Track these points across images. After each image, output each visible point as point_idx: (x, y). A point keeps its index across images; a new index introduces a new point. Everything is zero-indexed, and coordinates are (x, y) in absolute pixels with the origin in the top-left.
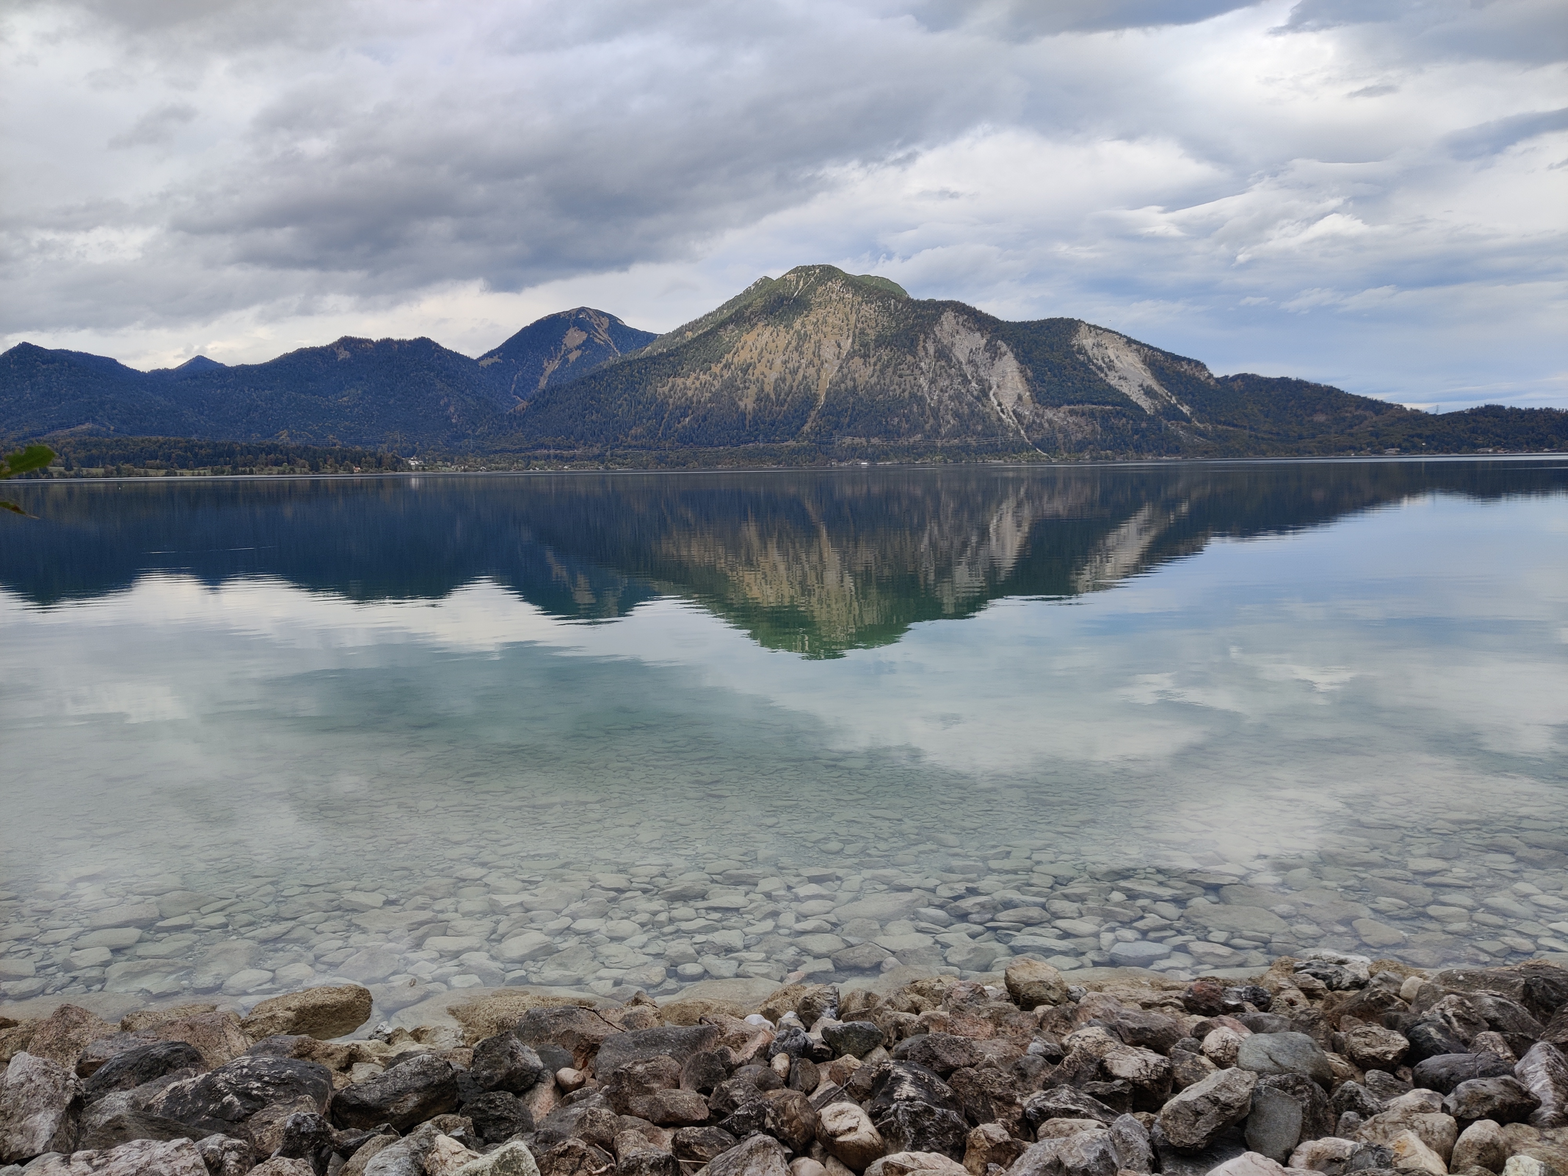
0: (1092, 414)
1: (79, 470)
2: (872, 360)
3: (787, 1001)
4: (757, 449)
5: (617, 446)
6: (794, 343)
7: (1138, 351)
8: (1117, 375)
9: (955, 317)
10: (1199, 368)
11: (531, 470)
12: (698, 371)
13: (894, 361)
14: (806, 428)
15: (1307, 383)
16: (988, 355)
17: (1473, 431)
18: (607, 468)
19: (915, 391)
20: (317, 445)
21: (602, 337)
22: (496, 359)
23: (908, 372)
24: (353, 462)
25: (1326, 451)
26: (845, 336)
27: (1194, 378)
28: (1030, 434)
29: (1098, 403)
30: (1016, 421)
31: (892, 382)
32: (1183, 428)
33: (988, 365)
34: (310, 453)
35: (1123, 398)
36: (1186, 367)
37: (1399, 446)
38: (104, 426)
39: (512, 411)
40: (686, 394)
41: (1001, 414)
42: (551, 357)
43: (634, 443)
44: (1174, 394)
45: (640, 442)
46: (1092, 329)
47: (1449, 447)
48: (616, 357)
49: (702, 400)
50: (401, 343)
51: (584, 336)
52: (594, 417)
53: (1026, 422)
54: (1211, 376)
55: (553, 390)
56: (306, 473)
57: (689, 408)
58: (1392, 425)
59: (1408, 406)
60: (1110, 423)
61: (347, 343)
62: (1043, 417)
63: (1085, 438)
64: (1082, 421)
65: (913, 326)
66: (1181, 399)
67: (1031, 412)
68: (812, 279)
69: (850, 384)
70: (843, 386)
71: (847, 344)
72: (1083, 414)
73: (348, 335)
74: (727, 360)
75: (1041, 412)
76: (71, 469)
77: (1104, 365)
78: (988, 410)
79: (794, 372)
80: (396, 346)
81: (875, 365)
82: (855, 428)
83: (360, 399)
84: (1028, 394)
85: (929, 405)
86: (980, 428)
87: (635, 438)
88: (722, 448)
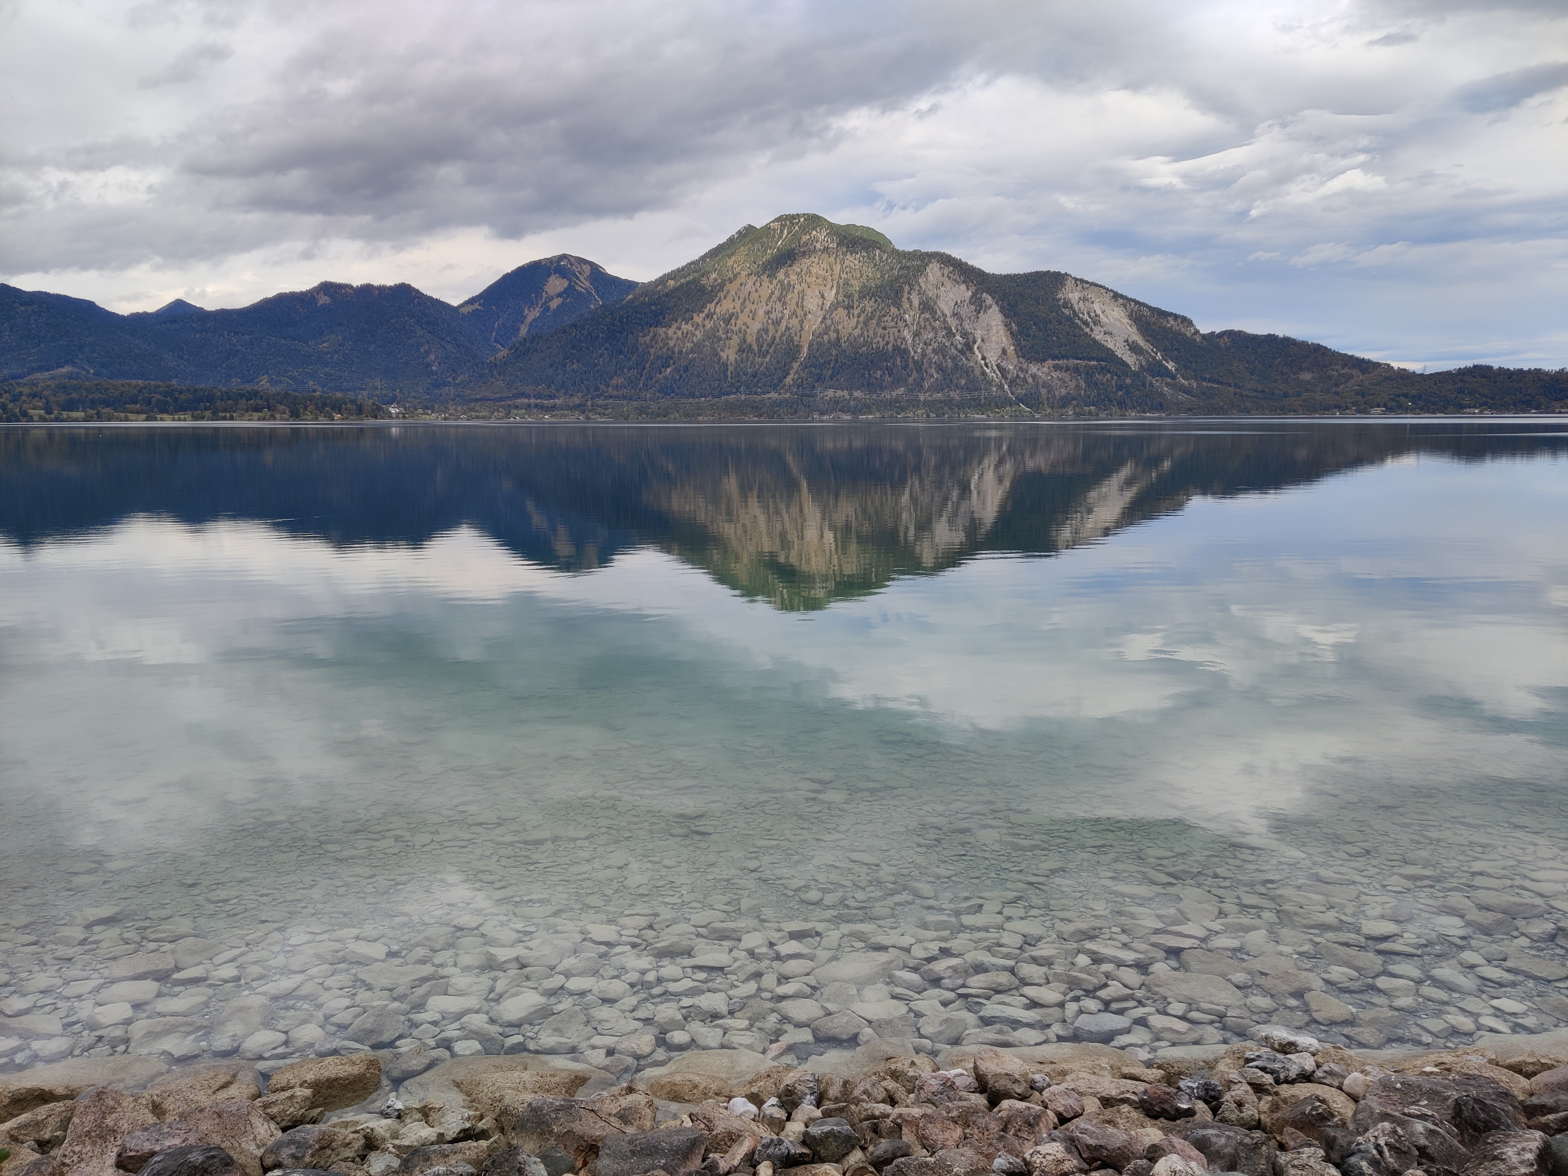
0: (1076, 370)
1: (59, 414)
2: (856, 312)
3: (770, 1083)
4: (738, 401)
5: (598, 396)
6: (777, 294)
7: (1125, 306)
8: (1102, 330)
9: (941, 268)
10: (1186, 324)
11: (512, 419)
12: (680, 320)
13: (878, 313)
14: (788, 380)
15: (1294, 340)
16: (973, 307)
17: (1460, 391)
18: (588, 418)
19: (899, 344)
20: (297, 391)
21: (584, 285)
22: (476, 305)
23: (892, 324)
24: (333, 408)
25: (1311, 409)
26: (828, 286)
27: (1180, 334)
28: (1014, 389)
29: (1083, 358)
30: (1000, 375)
31: (875, 334)
32: (1167, 384)
33: (973, 318)
34: (290, 400)
35: (1108, 353)
36: (1172, 322)
37: (1385, 406)
38: (84, 369)
39: (492, 359)
40: (668, 344)
41: (985, 368)
42: (532, 305)
43: (615, 393)
44: (1159, 350)
45: (620, 392)
46: (1079, 283)
47: (1435, 407)
48: (597, 305)
49: (684, 350)
50: (381, 289)
51: (566, 283)
52: (575, 366)
53: (1009, 376)
54: (1197, 332)
55: (534, 338)
56: (286, 420)
57: (671, 358)
58: (1379, 383)
59: (1396, 365)
60: (1095, 379)
61: (327, 288)
62: (1027, 372)
63: (1069, 393)
64: (1066, 376)
65: (898, 277)
66: (1166, 355)
67: (1016, 366)
68: (797, 228)
69: (833, 335)
70: (826, 337)
71: (831, 295)
72: (1067, 369)
73: (328, 280)
74: (710, 310)
75: (1025, 367)
76: (51, 413)
77: (1089, 320)
78: (972, 364)
79: (777, 323)
80: (377, 292)
81: (859, 316)
82: (837, 380)
83: (340, 345)
84: (1012, 348)
85: (913, 358)
86: (963, 382)
87: (617, 388)
88: (703, 399)
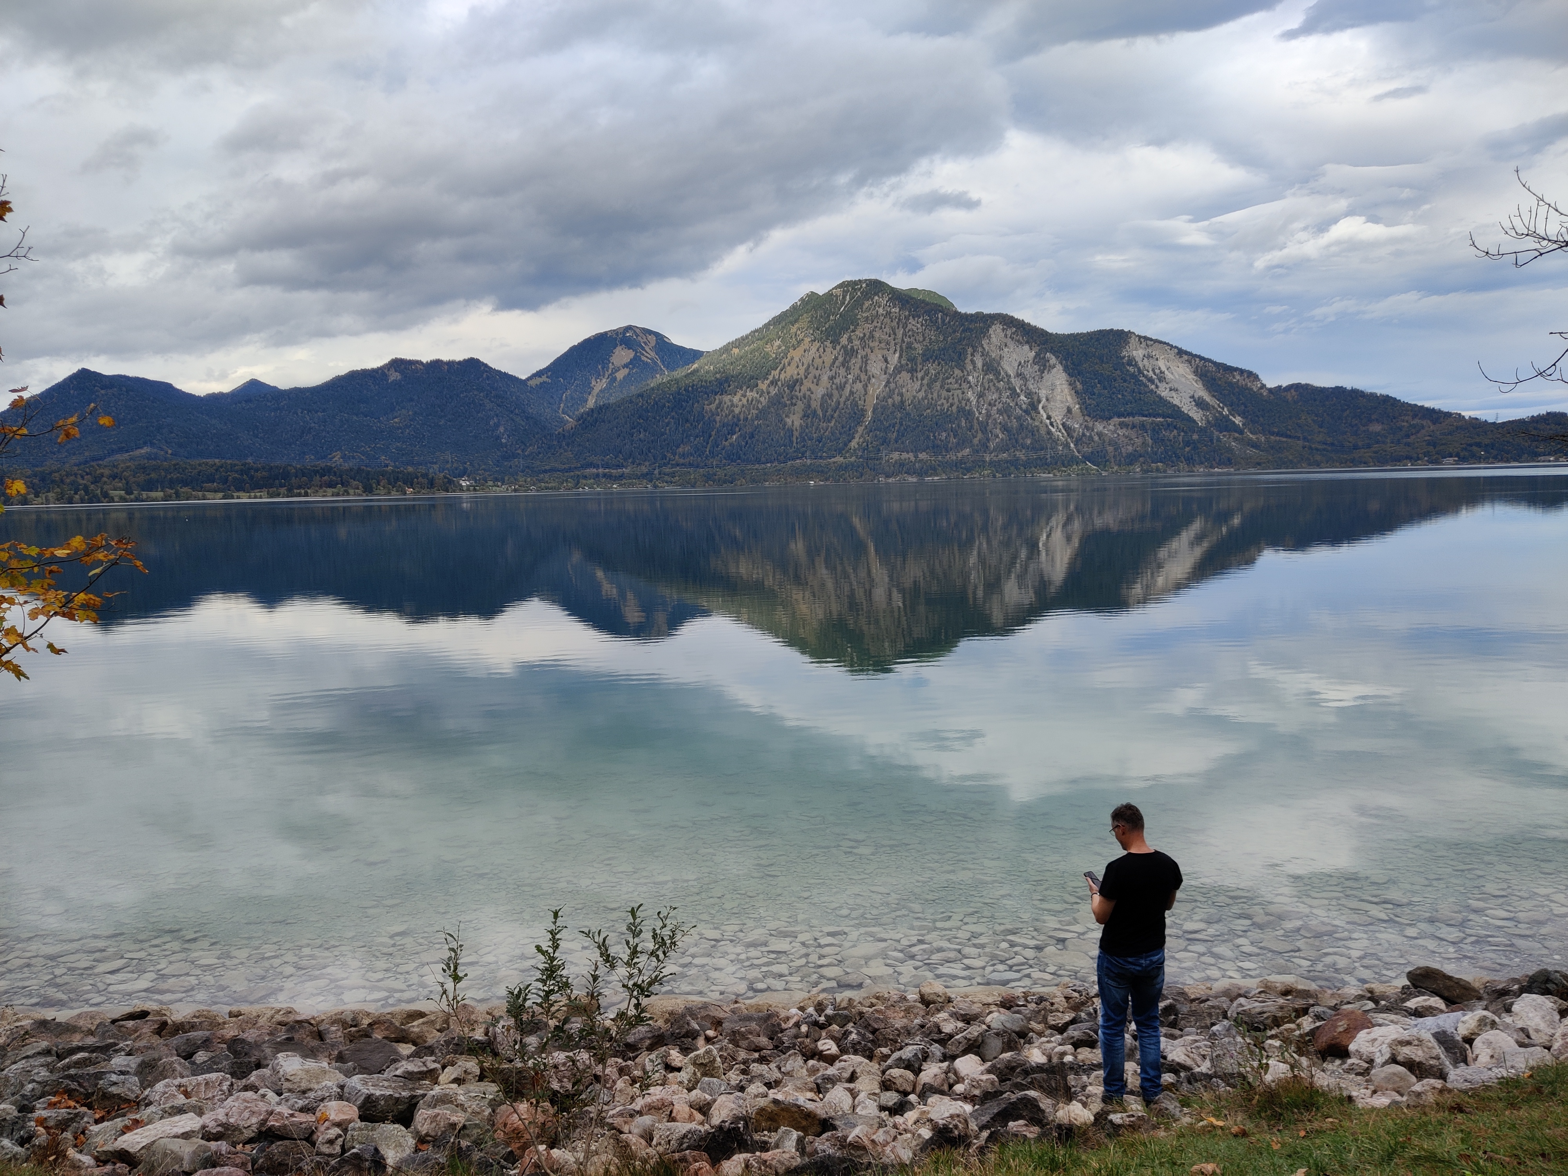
0: (1143, 427)
1: (139, 494)
2: (920, 375)
3: (810, 1002)
4: (804, 465)
5: (665, 465)
6: (841, 359)
7: (1189, 362)
8: (1167, 386)
9: (1003, 330)
10: (1252, 379)
11: (581, 489)
12: (745, 388)
13: (941, 376)
14: (854, 444)
15: (1362, 392)
16: (1036, 367)
17: (1534, 439)
18: (655, 487)
19: (964, 405)
20: (370, 466)
21: (650, 355)
22: (544, 378)
23: (956, 386)
24: (405, 482)
25: (1382, 460)
26: (892, 351)
27: (1245, 388)
28: (1080, 447)
29: (1150, 415)
30: (1066, 434)
31: (939, 396)
32: (1235, 439)
33: (1037, 378)
34: (364, 475)
35: (1174, 410)
36: (1238, 377)
37: (1457, 455)
38: (162, 449)
39: (561, 430)
40: (733, 411)
41: (1050, 427)
42: (599, 376)
43: (682, 461)
44: (1225, 405)
45: (687, 460)
46: (1142, 340)
47: (1509, 456)
48: (662, 377)
49: (749, 417)
50: (451, 364)
51: (631, 354)
52: (642, 436)
53: (1075, 435)
54: (1263, 386)
55: (601, 408)
56: (359, 495)
57: (737, 425)
58: (1450, 434)
59: (1467, 414)
60: (1161, 435)
61: (397, 364)
62: (1093, 430)
63: (1135, 451)
64: (1132, 433)
65: (960, 340)
66: (1233, 410)
67: (1081, 425)
68: (859, 294)
69: (897, 399)
70: (890, 401)
71: (894, 359)
72: (1134, 427)
73: (399, 356)
74: (774, 377)
75: (1090, 425)
76: (131, 493)
77: (1154, 377)
78: (1037, 423)
79: (841, 387)
80: (446, 367)
81: (922, 379)
82: (903, 443)
83: (411, 420)
84: (1077, 406)
85: (978, 419)
86: (1029, 441)
87: (683, 456)
88: (769, 465)
